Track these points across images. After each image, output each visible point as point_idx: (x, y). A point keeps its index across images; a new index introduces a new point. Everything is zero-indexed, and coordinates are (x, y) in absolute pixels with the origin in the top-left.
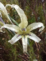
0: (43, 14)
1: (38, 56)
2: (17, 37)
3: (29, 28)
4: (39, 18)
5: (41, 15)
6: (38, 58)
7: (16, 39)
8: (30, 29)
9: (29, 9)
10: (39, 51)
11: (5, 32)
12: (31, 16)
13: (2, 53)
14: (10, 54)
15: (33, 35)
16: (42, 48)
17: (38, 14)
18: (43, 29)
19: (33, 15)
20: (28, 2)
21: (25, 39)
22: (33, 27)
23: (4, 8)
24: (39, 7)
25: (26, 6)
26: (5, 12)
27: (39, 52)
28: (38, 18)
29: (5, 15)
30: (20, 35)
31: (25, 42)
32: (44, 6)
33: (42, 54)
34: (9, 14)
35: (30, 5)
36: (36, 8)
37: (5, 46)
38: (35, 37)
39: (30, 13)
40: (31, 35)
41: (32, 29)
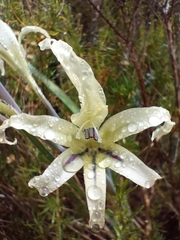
0: (167, 60)
1: (146, 224)
2: (64, 167)
3: (113, 129)
4: (151, 76)
5: (158, 63)
6: (148, 233)
7: (59, 175)
8: (118, 130)
10: (151, 206)
11: (16, 142)
13: (4, 212)
14: (35, 220)
15: (128, 157)
16: (162, 195)
17: (146, 58)
19: (126, 63)
20: (109, 13)
21: (98, 174)
22: (127, 125)
23: (12, 42)
25: (101, 30)
26: (17, 55)
27: (153, 211)
28: (148, 75)
29: (19, 70)
31: (95, 187)
32: (170, 28)
33: (164, 217)
34: (34, 61)
37: (16, 187)
39: (116, 59)
40: (122, 157)
41: (124, 131)
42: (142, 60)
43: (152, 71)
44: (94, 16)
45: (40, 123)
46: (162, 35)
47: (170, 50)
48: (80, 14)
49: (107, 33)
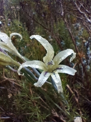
0: (68, 35)
2: (44, 76)
4: (63, 43)
5: (65, 37)
8: (58, 60)
15: (64, 67)
17: (59, 36)
18: (74, 57)
21: (56, 75)
22: (61, 57)
24: (58, 23)
27: (81, 104)
30: (46, 72)
31: (57, 79)
38: (68, 68)
40: (62, 68)
41: (60, 60)
43: (63, 41)
44: (31, 22)
45: (33, 64)
46: (63, 24)
47: (68, 30)
48: (25, 23)
49: (39, 29)
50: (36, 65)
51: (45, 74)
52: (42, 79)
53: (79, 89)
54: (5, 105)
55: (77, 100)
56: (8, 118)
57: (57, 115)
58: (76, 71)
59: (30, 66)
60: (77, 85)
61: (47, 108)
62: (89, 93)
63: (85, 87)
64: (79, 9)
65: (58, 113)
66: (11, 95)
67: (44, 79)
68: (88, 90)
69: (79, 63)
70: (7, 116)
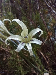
0: (42, 21)
1: (49, 70)
5: (40, 23)
8: (31, 35)
9: (25, 19)
12: (30, 26)
15: (34, 39)
18: (42, 34)
19: (31, 24)
20: (23, 12)
21: (29, 44)
22: (33, 34)
23: (2, 24)
25: (22, 17)
27: (50, 65)
28: (38, 26)
30: (24, 43)
35: (26, 15)
36: (33, 17)
38: (37, 40)
39: (28, 24)
42: (36, 23)
44: (19, 14)
48: (15, 14)
49: (24, 18)
50: (17, 38)
51: (22, 44)
52: (20, 47)
53: (49, 56)
54: (2, 65)
55: (48, 63)
56: (3, 73)
57: (34, 72)
58: (42, 42)
59: (13, 38)
60: (48, 53)
61: (29, 67)
62: (55, 58)
63: (53, 54)
64: (48, 4)
65: (35, 71)
66: (5, 58)
67: (21, 46)
68: (54, 56)
69: (49, 39)
70: (3, 72)
